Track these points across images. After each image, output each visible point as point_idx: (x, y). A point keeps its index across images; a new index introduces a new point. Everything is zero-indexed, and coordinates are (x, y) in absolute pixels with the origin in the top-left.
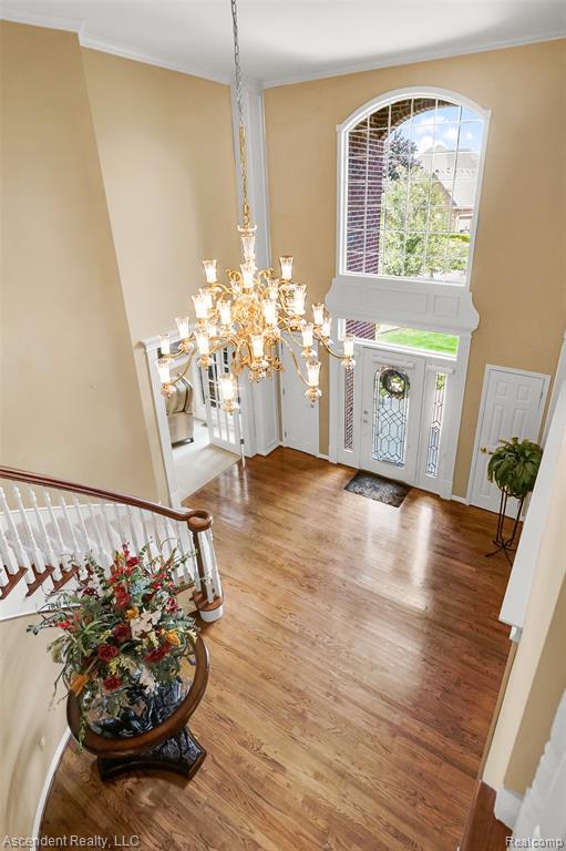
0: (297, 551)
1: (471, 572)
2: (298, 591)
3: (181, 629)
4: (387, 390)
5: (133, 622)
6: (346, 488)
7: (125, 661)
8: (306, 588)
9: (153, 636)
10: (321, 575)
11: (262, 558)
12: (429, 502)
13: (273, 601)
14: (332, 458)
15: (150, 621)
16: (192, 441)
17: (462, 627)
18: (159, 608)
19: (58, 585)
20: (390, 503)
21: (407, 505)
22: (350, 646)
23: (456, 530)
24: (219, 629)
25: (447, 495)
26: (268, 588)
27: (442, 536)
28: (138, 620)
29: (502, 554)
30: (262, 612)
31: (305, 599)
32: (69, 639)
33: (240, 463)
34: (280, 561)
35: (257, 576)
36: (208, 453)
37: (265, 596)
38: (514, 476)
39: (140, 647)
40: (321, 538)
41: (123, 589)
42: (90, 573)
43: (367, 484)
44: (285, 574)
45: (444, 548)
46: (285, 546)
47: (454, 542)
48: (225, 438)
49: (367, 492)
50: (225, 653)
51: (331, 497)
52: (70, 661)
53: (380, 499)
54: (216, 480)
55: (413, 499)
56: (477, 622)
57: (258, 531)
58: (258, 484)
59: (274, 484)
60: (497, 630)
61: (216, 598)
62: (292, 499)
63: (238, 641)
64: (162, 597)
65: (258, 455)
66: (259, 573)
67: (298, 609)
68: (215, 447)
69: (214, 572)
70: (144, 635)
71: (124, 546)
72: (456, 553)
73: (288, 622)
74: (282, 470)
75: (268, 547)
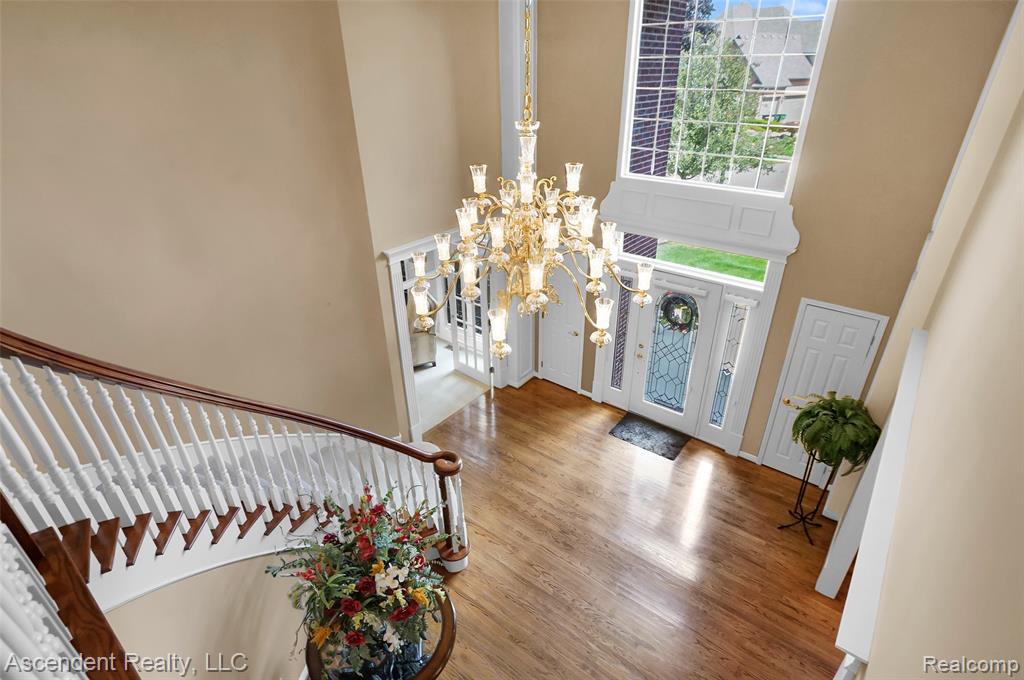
0: (553, 501)
1: (759, 545)
2: (553, 548)
3: (429, 588)
4: (669, 320)
5: (378, 577)
6: (612, 433)
7: (370, 617)
8: (561, 545)
9: (399, 594)
10: (579, 531)
11: (512, 507)
12: (711, 458)
13: (524, 556)
14: (596, 396)
15: (397, 578)
16: (434, 365)
17: (747, 610)
18: (407, 564)
19: (296, 524)
20: (663, 455)
21: (685, 458)
22: (612, 616)
23: (743, 493)
24: (463, 581)
25: (733, 450)
26: (520, 541)
27: (727, 500)
28: (383, 575)
29: (800, 527)
30: (512, 568)
31: (561, 557)
32: (311, 588)
33: (488, 394)
34: (533, 512)
35: (508, 526)
36: (452, 381)
37: (515, 549)
38: (829, 440)
39: (385, 603)
40: (580, 488)
41: (367, 540)
42: (330, 514)
43: (637, 430)
44: (538, 527)
45: (727, 514)
46: (538, 495)
47: (740, 507)
48: (471, 364)
49: (636, 439)
50: (469, 608)
51: (594, 442)
52: (311, 610)
53: (652, 449)
54: (460, 413)
55: (692, 451)
56: (765, 606)
57: (508, 475)
58: (510, 421)
59: (528, 422)
60: (788, 617)
61: (462, 548)
62: (548, 441)
63: (484, 597)
64: (409, 553)
65: (509, 386)
66: (508, 522)
67: (551, 567)
68: (460, 373)
69: (460, 519)
70: (389, 591)
71: (367, 490)
72: (743, 521)
73: (540, 581)
74: (537, 405)
75: (520, 494)
